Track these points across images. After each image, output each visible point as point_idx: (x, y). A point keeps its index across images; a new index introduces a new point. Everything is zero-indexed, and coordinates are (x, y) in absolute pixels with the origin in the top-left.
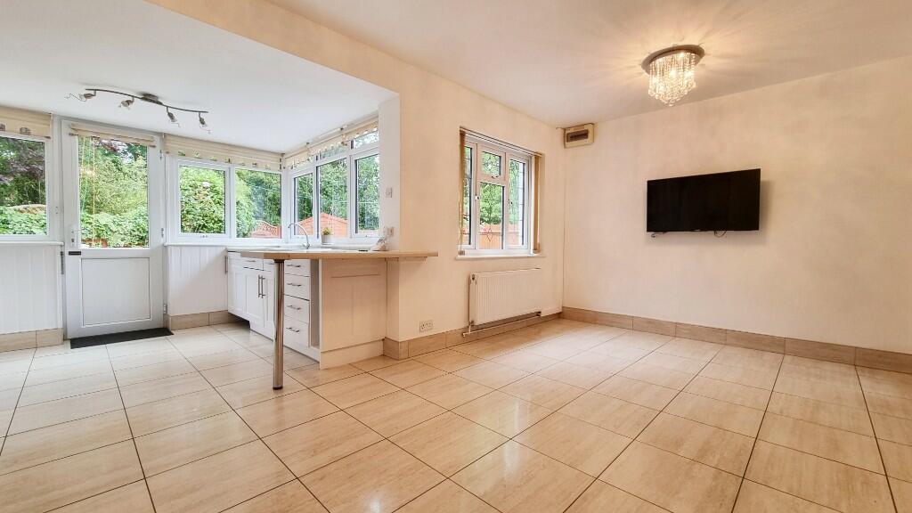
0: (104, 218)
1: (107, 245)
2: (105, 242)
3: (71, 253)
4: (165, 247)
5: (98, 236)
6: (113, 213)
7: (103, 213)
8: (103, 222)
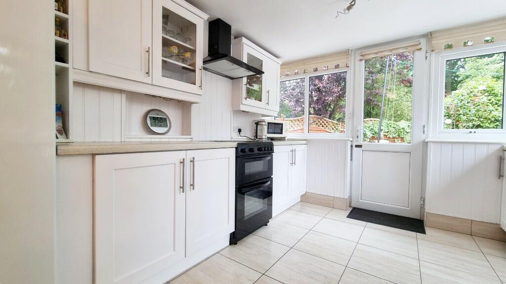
0: (403, 124)
1: (403, 141)
2: (402, 139)
3: (357, 146)
4: (425, 144)
5: (399, 136)
6: (407, 120)
7: (402, 121)
8: (402, 126)
